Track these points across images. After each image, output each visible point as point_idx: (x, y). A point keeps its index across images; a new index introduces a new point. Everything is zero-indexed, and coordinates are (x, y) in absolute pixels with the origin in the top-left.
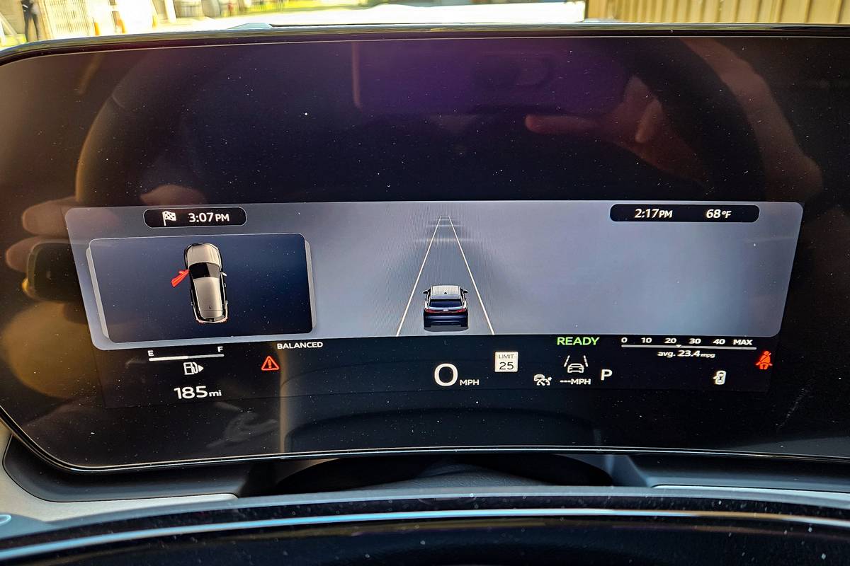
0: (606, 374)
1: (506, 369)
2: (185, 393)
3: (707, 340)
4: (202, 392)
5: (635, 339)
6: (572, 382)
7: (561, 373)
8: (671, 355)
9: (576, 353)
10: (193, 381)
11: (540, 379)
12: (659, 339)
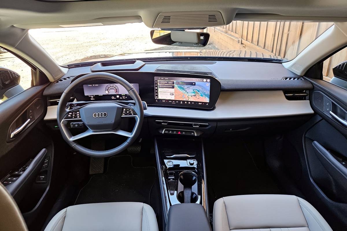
0: (126, 97)
4: (93, 99)
7: (122, 97)
9: (124, 96)
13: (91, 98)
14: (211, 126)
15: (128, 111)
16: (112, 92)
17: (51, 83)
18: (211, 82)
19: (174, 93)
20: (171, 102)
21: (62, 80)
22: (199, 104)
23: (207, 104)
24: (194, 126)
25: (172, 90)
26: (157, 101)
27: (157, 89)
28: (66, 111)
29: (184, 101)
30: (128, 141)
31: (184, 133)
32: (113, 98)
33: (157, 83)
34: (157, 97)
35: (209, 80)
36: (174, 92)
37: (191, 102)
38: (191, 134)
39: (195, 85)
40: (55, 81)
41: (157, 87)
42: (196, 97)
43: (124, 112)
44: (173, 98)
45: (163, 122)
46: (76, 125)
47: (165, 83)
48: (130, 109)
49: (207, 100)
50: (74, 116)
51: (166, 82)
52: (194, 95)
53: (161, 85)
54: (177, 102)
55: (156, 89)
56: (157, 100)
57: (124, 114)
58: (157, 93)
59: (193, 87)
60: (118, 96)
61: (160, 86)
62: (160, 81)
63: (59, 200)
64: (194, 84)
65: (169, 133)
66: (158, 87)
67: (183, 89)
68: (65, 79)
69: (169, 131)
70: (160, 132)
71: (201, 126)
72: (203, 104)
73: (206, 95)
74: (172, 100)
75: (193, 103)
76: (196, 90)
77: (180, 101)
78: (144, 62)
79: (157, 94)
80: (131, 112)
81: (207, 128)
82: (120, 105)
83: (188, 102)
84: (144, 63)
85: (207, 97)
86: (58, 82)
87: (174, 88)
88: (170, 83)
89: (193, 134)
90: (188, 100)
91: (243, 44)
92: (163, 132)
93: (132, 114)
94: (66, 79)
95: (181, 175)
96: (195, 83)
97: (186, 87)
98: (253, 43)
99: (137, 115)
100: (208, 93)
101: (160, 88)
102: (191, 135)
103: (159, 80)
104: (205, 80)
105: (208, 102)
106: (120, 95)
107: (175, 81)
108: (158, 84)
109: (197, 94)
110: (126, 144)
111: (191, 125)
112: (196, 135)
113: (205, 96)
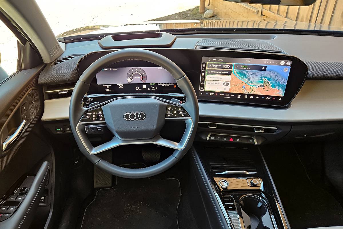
0: (156, 88)
1: (144, 88)
2: (107, 90)
3: (168, 84)
4: (109, 90)
5: (159, 84)
6: (152, 89)
7: (151, 88)
8: (164, 86)
9: (153, 86)
10: (108, 89)
11: (149, 89)
12: (162, 84)
13: (106, 88)
14: (281, 131)
15: (175, 110)
16: (137, 80)
17: (46, 65)
18: (292, 66)
19: (229, 83)
20: (223, 95)
21: (63, 61)
22: (267, 98)
23: (280, 100)
24: (256, 131)
25: (228, 78)
26: (201, 94)
27: (204, 77)
28: (82, 110)
29: (243, 95)
30: (176, 155)
31: (238, 140)
32: (137, 88)
33: (205, 66)
34: (202, 88)
35: (289, 63)
36: (230, 80)
37: (255, 96)
38: (248, 141)
39: (265, 70)
40: (52, 63)
41: (204, 72)
42: (264, 88)
43: (170, 112)
44: (227, 89)
45: (210, 125)
46: (93, 130)
47: (218, 67)
48: (178, 108)
49: (280, 93)
50: (94, 117)
51: (220, 66)
52: (260, 86)
53: (211, 70)
54: (232, 95)
55: (202, 77)
56: (202, 92)
57: (169, 116)
58: (203, 81)
59: (261, 72)
60: (144, 87)
61: (209, 72)
62: (210, 64)
63: (63, 225)
64: (264, 68)
65: (216, 140)
66: (206, 72)
67: (245, 76)
68: (66, 59)
69: (216, 136)
70: (204, 138)
71: (266, 130)
72: (274, 99)
73: (280, 85)
74: (225, 93)
75: (258, 97)
76: (266, 77)
77: (236, 95)
78: (174, 35)
79: (202, 84)
80: (181, 112)
81: (275, 133)
82: (162, 101)
83: (249, 95)
84: (174, 37)
85: (281, 89)
86: (56, 64)
87: (231, 74)
88: (225, 66)
89: (251, 141)
90: (251, 92)
91: (264, 15)
92: (208, 139)
93: (182, 115)
94: (68, 59)
95: (242, 199)
96: (266, 67)
97: (250, 72)
98: (279, 14)
99: (190, 117)
100: (285, 82)
101: (208, 74)
102: (249, 143)
103: (208, 63)
104: (283, 62)
105: (282, 96)
106: (148, 85)
107: (234, 64)
108: (207, 68)
109: (267, 84)
110: (173, 160)
111: (252, 129)
112: (256, 143)
113: (278, 87)
